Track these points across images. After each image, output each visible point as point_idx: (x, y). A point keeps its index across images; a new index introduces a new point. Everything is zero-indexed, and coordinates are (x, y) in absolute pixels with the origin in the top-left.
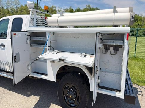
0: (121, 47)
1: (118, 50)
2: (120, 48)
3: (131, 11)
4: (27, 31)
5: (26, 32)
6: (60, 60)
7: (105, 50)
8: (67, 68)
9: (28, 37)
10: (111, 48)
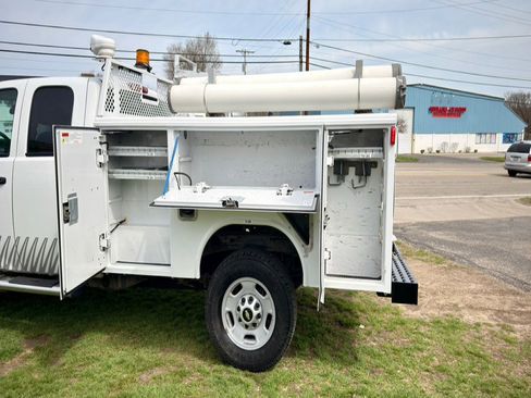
0: (376, 167)
1: (368, 174)
2: (372, 170)
3: (397, 72)
4: (97, 129)
5: (96, 132)
6: (224, 203)
7: (336, 177)
8: (228, 241)
9: (99, 147)
10: (352, 170)
